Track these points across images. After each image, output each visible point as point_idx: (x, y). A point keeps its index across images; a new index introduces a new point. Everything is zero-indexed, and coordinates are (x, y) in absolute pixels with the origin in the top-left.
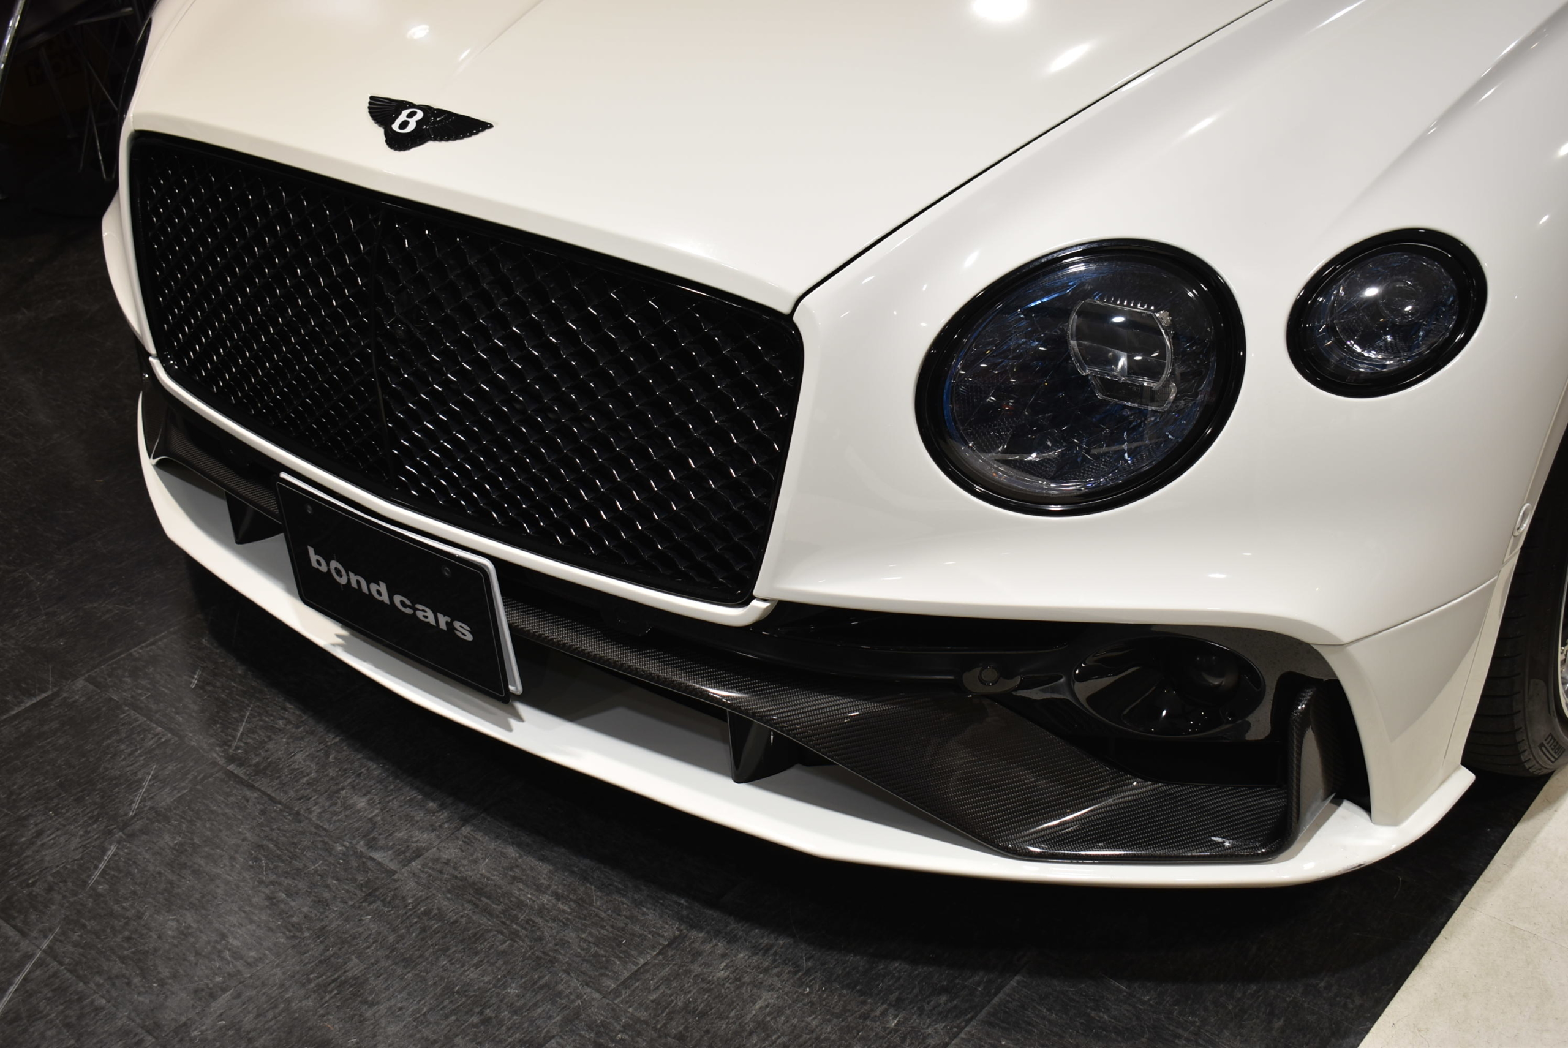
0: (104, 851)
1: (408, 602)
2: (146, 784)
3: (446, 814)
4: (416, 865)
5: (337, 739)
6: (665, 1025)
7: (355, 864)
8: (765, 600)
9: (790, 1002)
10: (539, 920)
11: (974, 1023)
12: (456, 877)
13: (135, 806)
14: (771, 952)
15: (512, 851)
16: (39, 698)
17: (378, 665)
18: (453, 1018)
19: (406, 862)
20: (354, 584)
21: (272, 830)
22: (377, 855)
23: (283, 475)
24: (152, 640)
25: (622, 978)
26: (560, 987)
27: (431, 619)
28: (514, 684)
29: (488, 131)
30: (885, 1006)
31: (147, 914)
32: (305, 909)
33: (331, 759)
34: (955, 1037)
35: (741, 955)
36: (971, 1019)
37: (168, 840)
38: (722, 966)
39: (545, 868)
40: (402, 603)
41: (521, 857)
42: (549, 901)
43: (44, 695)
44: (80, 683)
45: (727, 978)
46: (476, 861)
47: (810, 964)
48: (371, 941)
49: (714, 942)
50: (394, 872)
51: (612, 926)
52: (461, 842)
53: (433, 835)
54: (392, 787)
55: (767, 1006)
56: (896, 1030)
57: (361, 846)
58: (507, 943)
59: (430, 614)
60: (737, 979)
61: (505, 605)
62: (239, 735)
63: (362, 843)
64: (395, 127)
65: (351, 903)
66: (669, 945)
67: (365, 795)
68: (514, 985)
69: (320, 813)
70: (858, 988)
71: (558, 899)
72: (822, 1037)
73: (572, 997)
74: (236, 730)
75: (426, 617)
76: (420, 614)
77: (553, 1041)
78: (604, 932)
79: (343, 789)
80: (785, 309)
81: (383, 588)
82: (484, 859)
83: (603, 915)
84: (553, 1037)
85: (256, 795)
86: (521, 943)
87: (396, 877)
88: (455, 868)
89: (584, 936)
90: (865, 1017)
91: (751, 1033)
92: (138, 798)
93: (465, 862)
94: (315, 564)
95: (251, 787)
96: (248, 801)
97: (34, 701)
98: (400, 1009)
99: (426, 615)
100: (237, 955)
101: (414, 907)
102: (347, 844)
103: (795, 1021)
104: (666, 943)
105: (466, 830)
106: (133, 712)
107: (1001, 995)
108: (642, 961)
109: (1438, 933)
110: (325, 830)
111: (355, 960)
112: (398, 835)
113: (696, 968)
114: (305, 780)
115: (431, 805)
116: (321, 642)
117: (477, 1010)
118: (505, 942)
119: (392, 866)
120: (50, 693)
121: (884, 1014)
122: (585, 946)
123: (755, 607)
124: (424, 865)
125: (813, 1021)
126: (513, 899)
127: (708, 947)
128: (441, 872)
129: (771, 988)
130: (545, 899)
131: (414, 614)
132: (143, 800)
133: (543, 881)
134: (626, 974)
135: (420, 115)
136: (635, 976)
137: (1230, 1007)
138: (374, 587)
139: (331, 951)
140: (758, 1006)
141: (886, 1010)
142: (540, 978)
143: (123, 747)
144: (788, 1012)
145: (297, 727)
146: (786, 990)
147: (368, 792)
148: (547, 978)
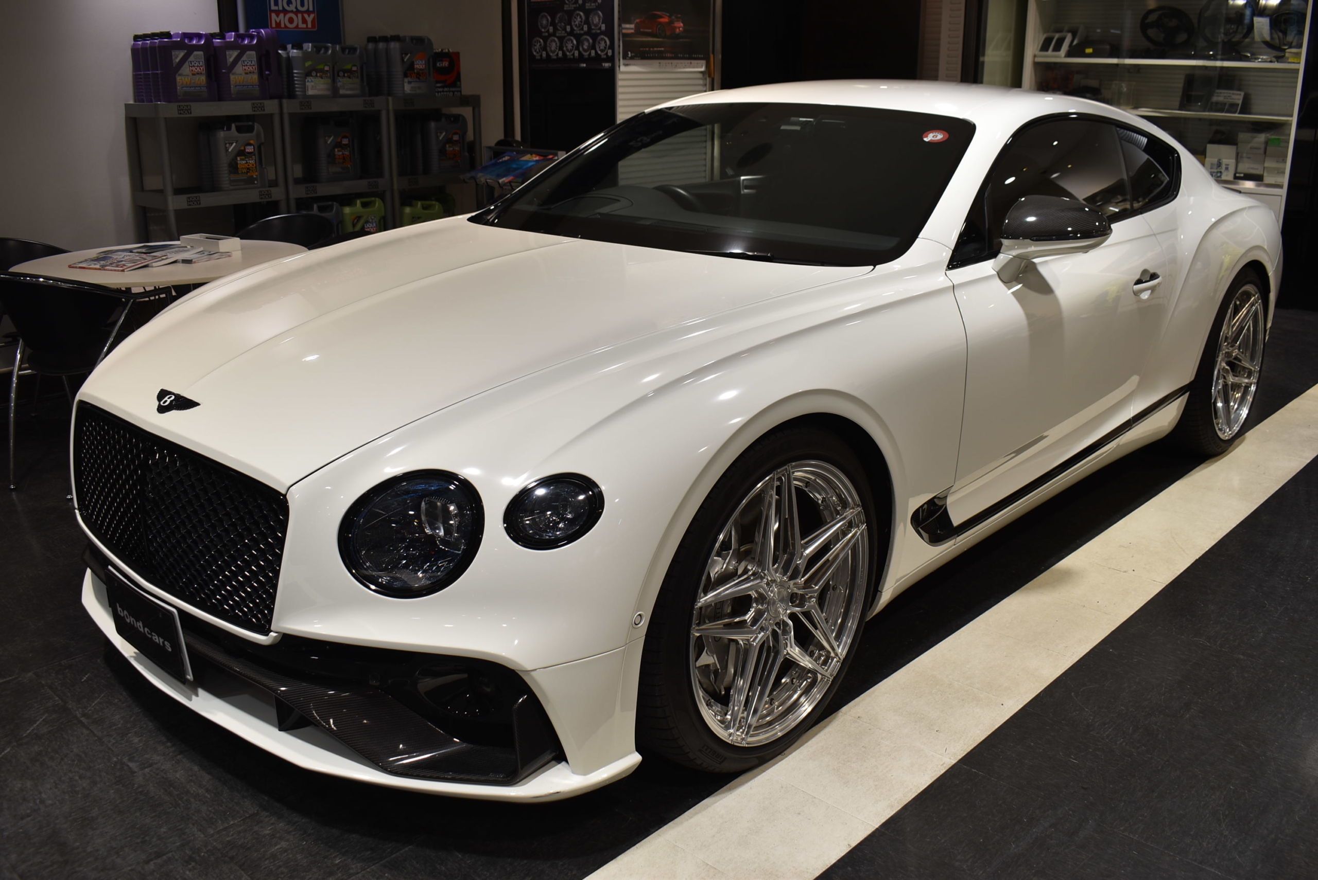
0: (4, 750)
1: (149, 631)
2: (38, 723)
3: (173, 749)
4: (147, 770)
5: (140, 710)
6: (227, 852)
7: (118, 767)
8: (276, 632)
9: (293, 847)
10: (192, 800)
11: (377, 865)
12: (163, 777)
13: (28, 732)
14: (297, 824)
15: (196, 768)
16: (7, 679)
17: (146, 667)
18: (129, 839)
19: (142, 769)
20: (132, 623)
21: (87, 748)
22: (131, 764)
23: (110, 567)
24: (74, 657)
25: (218, 829)
26: (187, 830)
27: (157, 641)
28: (190, 676)
29: (198, 407)
30: (338, 853)
31: (10, 780)
32: (84, 785)
33: (132, 719)
34: (364, 870)
35: (281, 825)
36: (377, 863)
37: (36, 748)
38: (270, 828)
39: (207, 777)
40: (147, 631)
41: (199, 771)
42: (202, 792)
43: (11, 678)
44: (30, 674)
45: (268, 834)
46: (176, 771)
47: (312, 831)
48: (108, 801)
49: (271, 818)
50: (135, 772)
51: (226, 806)
52: (174, 762)
53: (162, 757)
54: (154, 734)
55: (281, 848)
56: (337, 864)
57: (125, 760)
58: (172, 809)
59: (157, 637)
60: (273, 835)
61: (183, 633)
62: (94, 704)
63: (127, 758)
64: (162, 403)
65: (107, 784)
66: (249, 817)
67: (140, 737)
68: (165, 827)
69: (114, 743)
70: (330, 844)
71: (207, 792)
72: (300, 864)
73: (190, 835)
74: (93, 702)
75: (155, 639)
76: (154, 638)
77: (171, 853)
78: (221, 808)
79: (130, 733)
80: (283, 492)
81: (141, 624)
82: (181, 770)
83: (224, 800)
84: (172, 852)
85: (88, 732)
86: (178, 809)
87: (135, 775)
88: (165, 773)
89: (210, 809)
90: (326, 857)
91: (266, 859)
92: (32, 729)
93: (171, 771)
94: (119, 613)
95: (87, 728)
96: (82, 734)
97: (5, 680)
98: (106, 833)
99: (156, 638)
100: (42, 802)
101: (136, 789)
102: (119, 758)
103: (291, 856)
104: (248, 816)
105: (179, 757)
106: (48, 689)
107: (398, 854)
108: (232, 823)
109: (634, 845)
110: (113, 751)
111: (96, 809)
112: (146, 756)
113: (256, 828)
114: (114, 728)
115: (169, 744)
116: (126, 655)
117: (142, 836)
118: (171, 808)
119: (136, 770)
120: (13, 677)
121: (335, 857)
122: (208, 813)
123: (271, 635)
124: (151, 771)
125: (299, 857)
126: (185, 790)
127: (267, 820)
128: (157, 774)
129: (287, 840)
130: (201, 791)
131: (152, 638)
132: (33, 730)
133: (204, 783)
134: (221, 828)
135: (173, 397)
136: (225, 829)
137: (508, 869)
138: (138, 624)
139: (87, 804)
140: (276, 848)
141: (338, 855)
142: (180, 825)
143: (36, 705)
144: (289, 851)
145: (123, 703)
146: (294, 842)
147: (142, 736)
148: (183, 826)
